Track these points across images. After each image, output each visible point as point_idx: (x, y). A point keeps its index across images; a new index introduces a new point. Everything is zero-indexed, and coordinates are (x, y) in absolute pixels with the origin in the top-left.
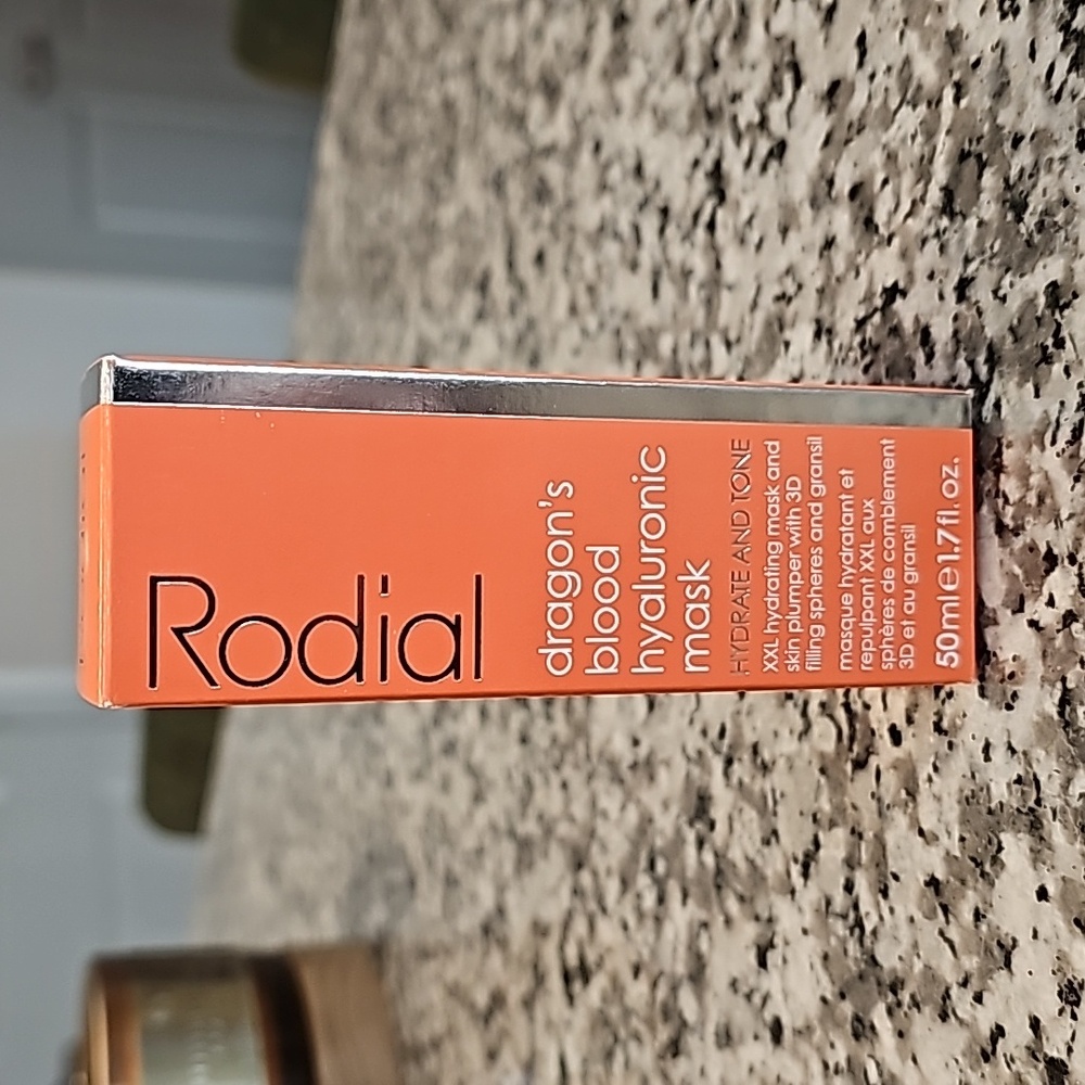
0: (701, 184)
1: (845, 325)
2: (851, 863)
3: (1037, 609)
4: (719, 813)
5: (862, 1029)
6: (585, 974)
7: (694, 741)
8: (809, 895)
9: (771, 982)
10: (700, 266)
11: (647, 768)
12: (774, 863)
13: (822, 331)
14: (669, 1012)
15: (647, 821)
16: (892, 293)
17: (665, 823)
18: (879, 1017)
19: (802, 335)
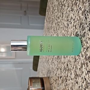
0: (67, 25)
1: (75, 34)
2: (75, 68)
3: (84, 51)
4: (68, 65)
5: (76, 78)
6: (61, 77)
7: (67, 61)
8: (73, 70)
9: (71, 76)
10: (67, 30)
11: (65, 63)
12: (71, 68)
13: (74, 34)
14: (66, 79)
15: (65, 66)
16: (77, 32)
17: (66, 66)
18: (77, 77)
19: (72, 35)
